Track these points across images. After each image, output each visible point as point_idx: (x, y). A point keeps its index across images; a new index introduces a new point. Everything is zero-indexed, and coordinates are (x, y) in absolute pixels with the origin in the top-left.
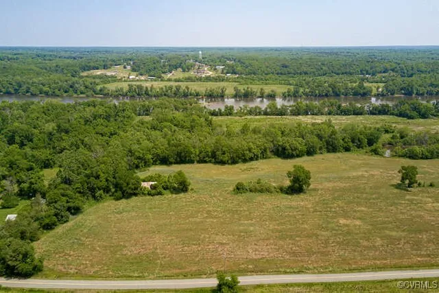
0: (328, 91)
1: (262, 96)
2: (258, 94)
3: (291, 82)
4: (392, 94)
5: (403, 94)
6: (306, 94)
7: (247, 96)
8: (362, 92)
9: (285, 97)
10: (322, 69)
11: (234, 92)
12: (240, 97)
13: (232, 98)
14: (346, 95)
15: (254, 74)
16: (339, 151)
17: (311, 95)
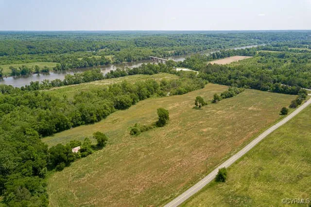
0: (85, 63)
1: (37, 72)
2: (34, 71)
3: (48, 59)
4: (122, 62)
5: (126, 61)
6: (71, 67)
7: (24, 73)
8: (105, 62)
9: (56, 70)
10: (62, 48)
11: (10, 71)
12: (18, 74)
13: (10, 76)
14: (96, 65)
15: (6, 54)
16: (145, 99)
17: (76, 67)
